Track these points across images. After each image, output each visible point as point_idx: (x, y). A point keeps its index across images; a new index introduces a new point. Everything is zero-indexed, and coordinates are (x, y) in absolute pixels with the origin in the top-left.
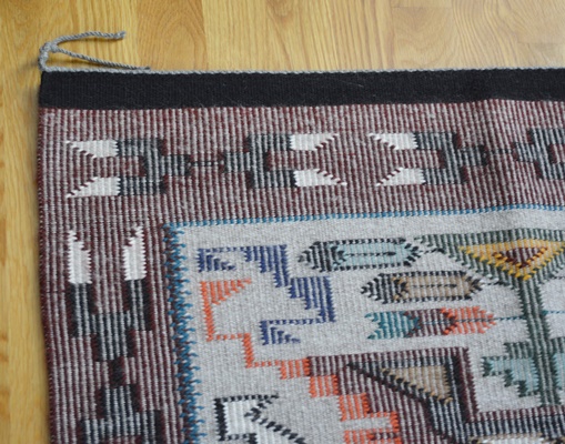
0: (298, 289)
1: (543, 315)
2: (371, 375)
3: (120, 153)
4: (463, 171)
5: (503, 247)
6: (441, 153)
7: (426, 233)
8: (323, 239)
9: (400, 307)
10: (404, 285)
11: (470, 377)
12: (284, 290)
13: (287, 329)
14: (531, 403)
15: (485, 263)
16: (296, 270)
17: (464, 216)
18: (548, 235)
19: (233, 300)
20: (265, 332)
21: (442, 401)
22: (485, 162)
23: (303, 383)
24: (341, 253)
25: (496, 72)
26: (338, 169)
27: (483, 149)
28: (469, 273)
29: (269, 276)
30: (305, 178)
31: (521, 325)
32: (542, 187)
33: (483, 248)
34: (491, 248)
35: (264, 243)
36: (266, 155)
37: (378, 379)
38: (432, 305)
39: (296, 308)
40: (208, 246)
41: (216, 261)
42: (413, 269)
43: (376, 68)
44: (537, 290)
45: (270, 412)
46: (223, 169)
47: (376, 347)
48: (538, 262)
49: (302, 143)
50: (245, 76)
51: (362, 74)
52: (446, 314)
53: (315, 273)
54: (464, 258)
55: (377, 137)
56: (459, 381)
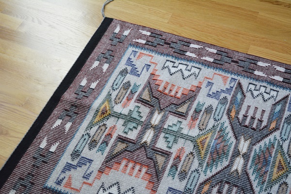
0: (80, 165)
1: (121, 114)
2: (111, 159)
3: (16, 190)
4: (75, 113)
5: (99, 114)
6: (67, 115)
7: (85, 129)
8: (71, 153)
9: (99, 144)
10: (94, 140)
11: (125, 137)
12: (78, 168)
13: (88, 172)
14: (139, 128)
15: (100, 120)
16: (75, 163)
17: (86, 118)
18: (103, 103)
19: (73, 181)
20: (86, 178)
21: (127, 146)
22: (76, 107)
23: (104, 175)
24: (77, 150)
25: (55, 92)
26: (56, 140)
27: (72, 105)
28: (101, 125)
29: (72, 170)
30: (53, 149)
31: (120, 120)
32: (90, 98)
33: (97, 118)
34: (98, 117)
35: (63, 167)
36: (41, 155)
37: (113, 158)
38: (103, 137)
39: (84, 168)
40: (55, 181)
41: (60, 180)
42: (92, 136)
43: (36, 118)
44: (114, 112)
45: (106, 186)
46: (37, 167)
47: (105, 154)
48: (108, 108)
49: (43, 145)
50: (16, 150)
51: (35, 122)
52: (107, 135)
53: (79, 159)
54: (97, 124)
55: (54, 127)
56: (125, 140)
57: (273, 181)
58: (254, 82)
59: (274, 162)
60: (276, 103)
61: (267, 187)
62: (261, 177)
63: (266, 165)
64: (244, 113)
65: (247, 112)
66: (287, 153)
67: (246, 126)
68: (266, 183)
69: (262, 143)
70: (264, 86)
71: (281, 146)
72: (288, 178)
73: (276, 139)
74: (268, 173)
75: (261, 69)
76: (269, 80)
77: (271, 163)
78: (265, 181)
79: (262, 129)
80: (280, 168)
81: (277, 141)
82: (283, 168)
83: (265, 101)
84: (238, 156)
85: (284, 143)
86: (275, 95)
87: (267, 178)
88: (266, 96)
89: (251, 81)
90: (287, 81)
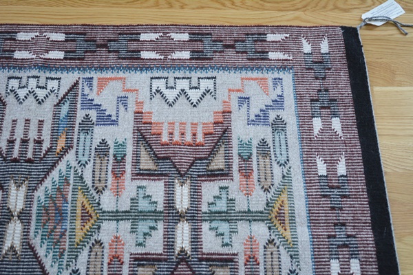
57: (78, 245)
58: (17, 74)
59: (73, 212)
60: (60, 101)
61: (70, 260)
62: (56, 245)
63: (60, 220)
64: (8, 137)
65: (13, 133)
66: (93, 186)
67: (15, 160)
68: (66, 253)
69: (48, 183)
70: (34, 77)
71: (81, 178)
72: (101, 231)
73: (70, 168)
74: (67, 233)
75: (25, 45)
76: (40, 62)
77: (69, 215)
78: (64, 250)
79: (44, 157)
80: (86, 217)
81: (72, 170)
82: (90, 216)
83: (39, 103)
84: (10, 219)
85: (84, 170)
86: (56, 87)
87: (67, 244)
88: (41, 94)
89: (11, 73)
90: (71, 55)
